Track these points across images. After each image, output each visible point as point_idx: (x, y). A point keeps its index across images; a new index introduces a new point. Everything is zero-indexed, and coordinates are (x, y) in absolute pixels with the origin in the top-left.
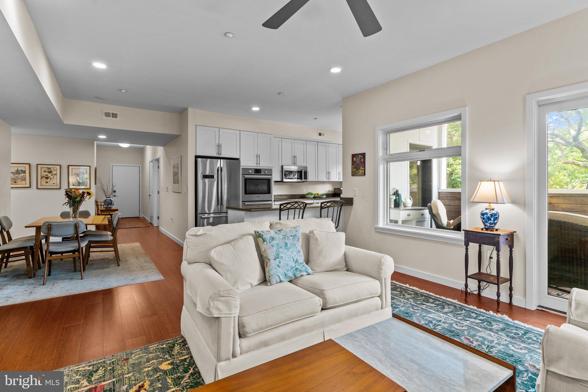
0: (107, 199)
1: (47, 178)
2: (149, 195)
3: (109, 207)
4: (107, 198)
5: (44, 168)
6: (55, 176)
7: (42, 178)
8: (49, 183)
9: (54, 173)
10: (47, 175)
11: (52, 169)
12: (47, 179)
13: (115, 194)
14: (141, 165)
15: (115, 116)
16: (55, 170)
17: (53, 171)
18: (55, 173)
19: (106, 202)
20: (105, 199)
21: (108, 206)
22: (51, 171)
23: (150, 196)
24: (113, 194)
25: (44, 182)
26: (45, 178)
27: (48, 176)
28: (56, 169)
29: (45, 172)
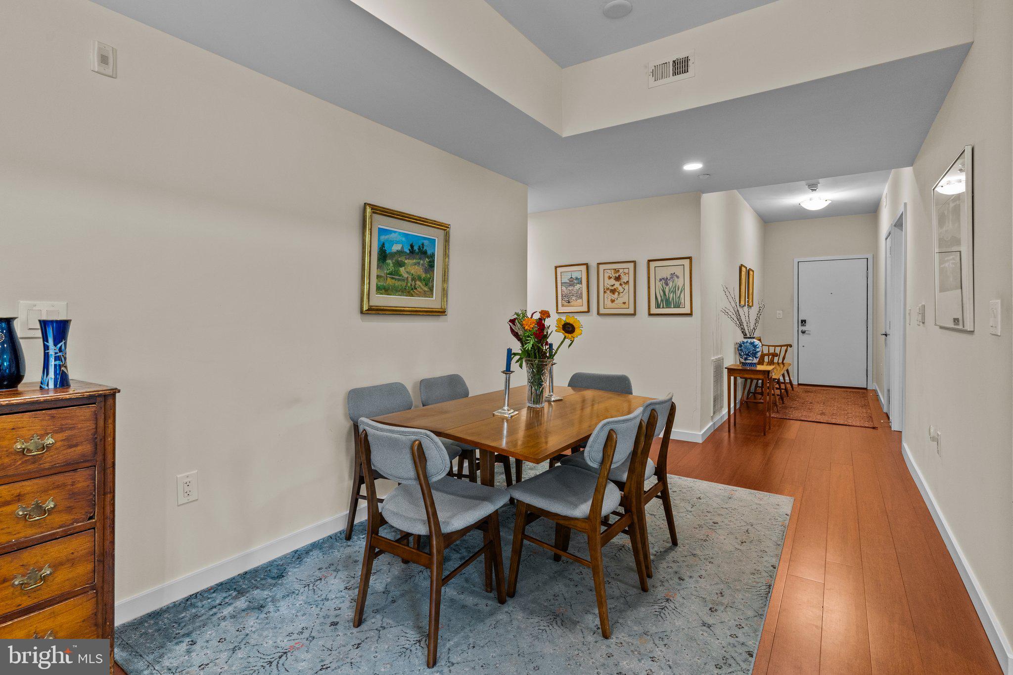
0: (745, 340)
1: (613, 291)
2: (884, 333)
3: (750, 362)
4: (745, 338)
5: (609, 271)
6: (626, 287)
7: (605, 292)
8: (616, 302)
9: (624, 281)
10: (613, 286)
11: (621, 271)
12: (614, 294)
13: (804, 328)
14: (872, 255)
15: (681, 66)
16: (625, 273)
17: (622, 276)
18: (625, 279)
19: (741, 350)
20: (740, 338)
21: (746, 359)
22: (619, 276)
23: (886, 335)
24: (801, 328)
25: (609, 300)
26: (610, 292)
27: (615, 287)
28: (626, 271)
29: (610, 278)
